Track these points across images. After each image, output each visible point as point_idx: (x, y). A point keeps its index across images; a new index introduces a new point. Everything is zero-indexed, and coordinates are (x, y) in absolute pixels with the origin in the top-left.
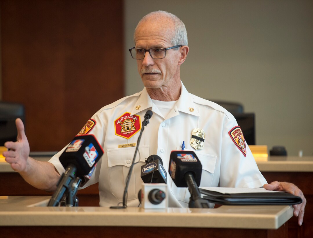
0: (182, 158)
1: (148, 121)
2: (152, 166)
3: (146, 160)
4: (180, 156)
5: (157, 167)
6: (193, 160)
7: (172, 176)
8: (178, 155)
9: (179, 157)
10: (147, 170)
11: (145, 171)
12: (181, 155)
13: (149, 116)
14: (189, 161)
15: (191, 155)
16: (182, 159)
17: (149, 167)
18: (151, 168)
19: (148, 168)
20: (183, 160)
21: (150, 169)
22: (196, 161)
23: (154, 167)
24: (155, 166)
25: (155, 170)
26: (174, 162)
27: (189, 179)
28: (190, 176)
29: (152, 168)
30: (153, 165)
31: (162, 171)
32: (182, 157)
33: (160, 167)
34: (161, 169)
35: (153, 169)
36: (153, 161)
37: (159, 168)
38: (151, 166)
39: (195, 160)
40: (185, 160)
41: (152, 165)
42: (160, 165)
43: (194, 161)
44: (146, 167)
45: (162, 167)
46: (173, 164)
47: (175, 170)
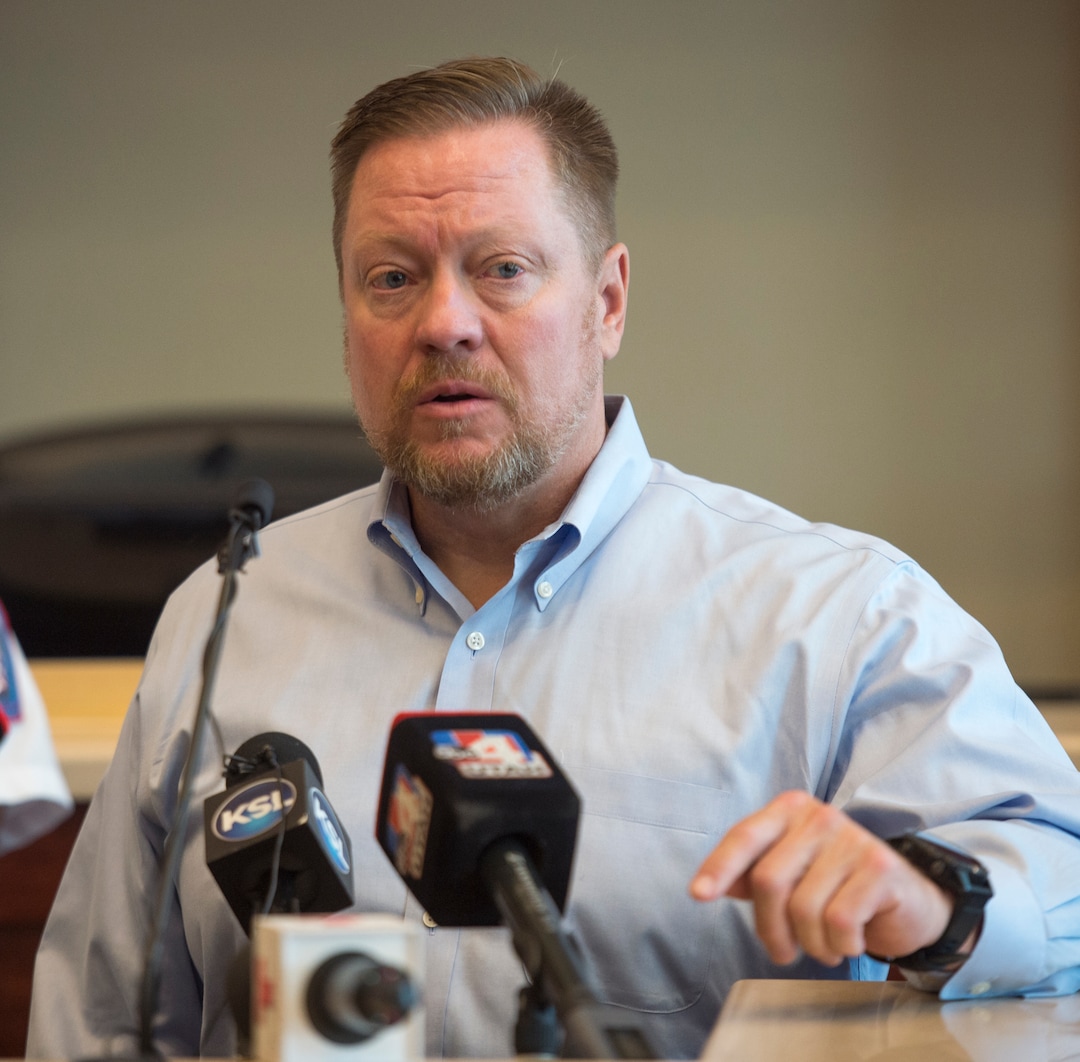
0: (463, 755)
1: (253, 542)
2: (270, 801)
3: (228, 761)
4: (447, 741)
5: (302, 806)
6: (529, 769)
7: (401, 863)
8: (436, 736)
9: (444, 752)
10: (243, 820)
11: (227, 826)
12: (454, 735)
13: (257, 515)
14: (502, 772)
15: (512, 737)
16: (465, 760)
17: (252, 806)
18: (266, 809)
19: (245, 813)
20: (470, 770)
21: (257, 816)
22: (546, 772)
23: (284, 808)
24: (289, 802)
25: (291, 826)
26: (418, 783)
27: (509, 877)
28: (515, 859)
29: (271, 813)
30: (276, 796)
31: (328, 828)
32: (463, 748)
33: (317, 804)
34: (320, 814)
35: (279, 820)
36: (271, 767)
37: (312, 816)
38: (265, 798)
39: (537, 767)
40: (484, 769)
41: (266, 790)
42: (315, 794)
43: (535, 774)
44: (232, 808)
45: (323, 807)
46: (411, 789)
47: (426, 828)
